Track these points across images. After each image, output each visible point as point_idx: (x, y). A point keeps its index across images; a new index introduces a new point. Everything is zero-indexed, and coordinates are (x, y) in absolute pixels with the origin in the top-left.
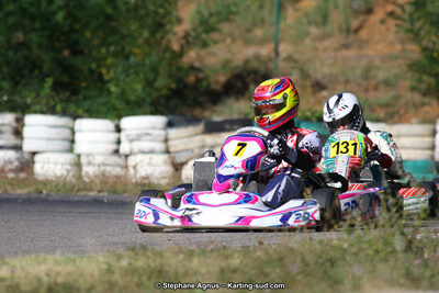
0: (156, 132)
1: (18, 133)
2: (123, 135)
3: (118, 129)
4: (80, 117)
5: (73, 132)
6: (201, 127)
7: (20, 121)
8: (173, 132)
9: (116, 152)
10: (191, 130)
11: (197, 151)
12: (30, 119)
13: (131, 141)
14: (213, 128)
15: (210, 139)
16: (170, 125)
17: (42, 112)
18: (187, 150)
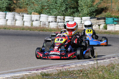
0: (88, 20)
1: (64, 20)
2: (82, 20)
3: (82, 19)
4: (75, 17)
5: (74, 20)
6: (96, 19)
7: (64, 17)
8: (91, 20)
9: (81, 23)
10: (94, 19)
11: (95, 23)
12: (66, 17)
13: (84, 21)
14: (98, 19)
15: (98, 21)
16: (91, 18)
17: (68, 16)
18: (94, 23)
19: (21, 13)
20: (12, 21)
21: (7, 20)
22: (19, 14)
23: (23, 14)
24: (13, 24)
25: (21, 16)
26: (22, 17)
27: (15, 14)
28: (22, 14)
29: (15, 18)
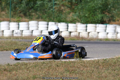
20: (113, 35)
21: (108, 33)
24: (115, 38)
27: (116, 26)
29: (116, 31)
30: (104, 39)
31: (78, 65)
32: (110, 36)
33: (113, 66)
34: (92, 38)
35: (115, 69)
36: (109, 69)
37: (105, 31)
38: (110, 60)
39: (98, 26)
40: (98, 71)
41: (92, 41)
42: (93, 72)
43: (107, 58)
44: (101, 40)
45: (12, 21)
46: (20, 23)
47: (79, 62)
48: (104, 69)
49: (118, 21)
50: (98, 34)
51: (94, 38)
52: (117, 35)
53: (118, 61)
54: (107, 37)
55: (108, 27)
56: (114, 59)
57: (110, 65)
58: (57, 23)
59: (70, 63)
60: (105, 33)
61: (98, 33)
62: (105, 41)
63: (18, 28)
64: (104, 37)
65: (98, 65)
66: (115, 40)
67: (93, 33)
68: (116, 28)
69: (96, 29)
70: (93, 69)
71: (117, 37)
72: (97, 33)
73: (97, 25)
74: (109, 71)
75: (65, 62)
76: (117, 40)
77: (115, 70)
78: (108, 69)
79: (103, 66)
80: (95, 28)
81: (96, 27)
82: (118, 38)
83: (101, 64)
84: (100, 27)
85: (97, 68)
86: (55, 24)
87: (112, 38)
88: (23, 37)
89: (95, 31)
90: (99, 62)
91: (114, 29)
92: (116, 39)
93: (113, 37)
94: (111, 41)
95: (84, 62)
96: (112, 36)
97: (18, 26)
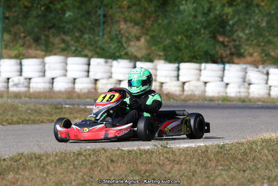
19: (261, 67)
20: (239, 87)
21: (227, 84)
22: (257, 67)
23: (267, 68)
24: (243, 95)
25: (262, 73)
26: (265, 77)
27: (246, 69)
28: (264, 68)
29: (247, 79)
30: (218, 99)
31: (160, 160)
32: (233, 91)
33: (240, 160)
34: (190, 95)
35: (244, 168)
36: (232, 167)
37: (222, 78)
38: (233, 148)
39: (205, 69)
40: (205, 173)
41: (191, 102)
42: (193, 175)
43: (227, 142)
44: (211, 99)
45: (5, 56)
46: (25, 62)
47: (161, 151)
48: (220, 168)
49: (251, 55)
50: (205, 86)
51: (195, 96)
52: (249, 88)
53: (251, 149)
54: (226, 93)
55: (228, 70)
56: (242, 144)
57: (234, 158)
58: (110, 61)
59: (141, 154)
60: (221, 83)
61: (206, 83)
62: (220, 102)
63: (19, 73)
64: (219, 92)
65: (205, 160)
66: (244, 101)
67: (194, 83)
68: (246, 73)
69: (200, 75)
70: (193, 167)
71: (249, 93)
72: (202, 84)
73: (203, 65)
74: (231, 173)
75: (129, 152)
76: (250, 100)
77: (244, 171)
78: (229, 168)
79: (218, 161)
80: (197, 72)
81: (200, 70)
82: (251, 95)
83: (213, 156)
84: (210, 70)
85: (204, 166)
86: (106, 62)
87: (238, 95)
88: (30, 94)
89: (199, 80)
90: (207, 151)
91: (241, 74)
92: (247, 97)
93: (239, 92)
94: (234, 103)
95: (173, 152)
96: (238, 90)
97: (18, 67)
